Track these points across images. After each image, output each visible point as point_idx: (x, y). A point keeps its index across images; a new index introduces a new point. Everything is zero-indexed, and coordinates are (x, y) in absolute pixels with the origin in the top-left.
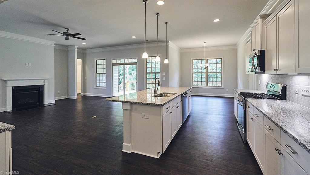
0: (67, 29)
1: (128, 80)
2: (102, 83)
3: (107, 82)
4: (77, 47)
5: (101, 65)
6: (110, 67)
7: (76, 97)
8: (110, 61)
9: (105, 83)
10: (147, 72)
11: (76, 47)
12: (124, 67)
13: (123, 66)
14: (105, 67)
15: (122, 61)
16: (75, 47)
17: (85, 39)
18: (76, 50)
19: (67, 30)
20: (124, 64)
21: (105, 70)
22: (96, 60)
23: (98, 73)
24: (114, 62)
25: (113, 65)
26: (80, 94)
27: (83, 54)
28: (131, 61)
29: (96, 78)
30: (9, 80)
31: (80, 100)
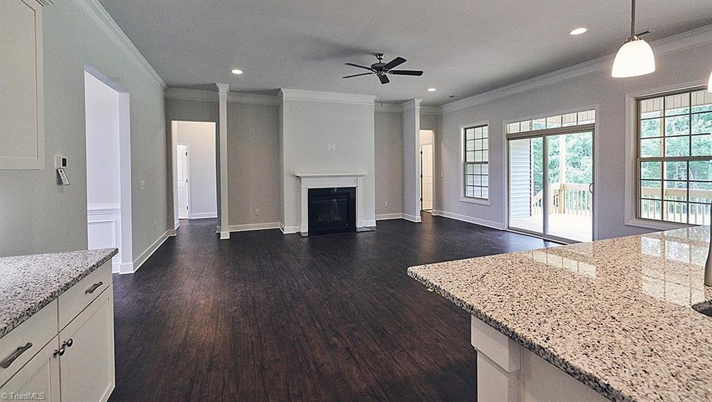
0: (379, 55)
1: (564, 182)
2: (480, 188)
3: (491, 187)
4: (421, 101)
5: (478, 140)
6: (500, 145)
7: (418, 219)
8: (501, 128)
9: (487, 189)
10: (643, 156)
11: (418, 102)
12: (544, 141)
13: (542, 138)
14: (486, 146)
15: (539, 124)
16: (414, 102)
17: (420, 73)
18: (418, 108)
19: (380, 59)
20: (544, 134)
21: (486, 154)
22: (466, 129)
23: (469, 163)
24: (513, 128)
25: (508, 139)
26: (431, 211)
27: (435, 116)
28: (570, 120)
29: (465, 175)
30: (304, 177)
31: (429, 226)
